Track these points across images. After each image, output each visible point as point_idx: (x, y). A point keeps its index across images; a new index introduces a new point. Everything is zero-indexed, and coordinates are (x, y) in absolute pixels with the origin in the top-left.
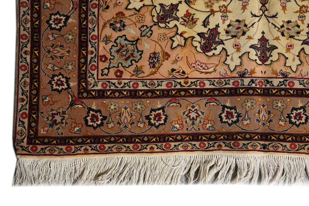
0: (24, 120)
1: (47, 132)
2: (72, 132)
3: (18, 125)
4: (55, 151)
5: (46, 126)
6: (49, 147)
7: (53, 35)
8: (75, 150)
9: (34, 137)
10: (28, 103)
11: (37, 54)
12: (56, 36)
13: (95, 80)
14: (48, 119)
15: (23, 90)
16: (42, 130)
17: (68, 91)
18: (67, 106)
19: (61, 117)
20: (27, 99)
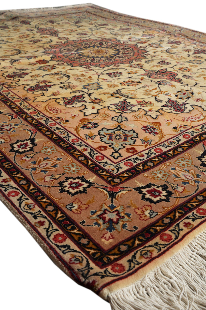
0: (64, 243)
1: (113, 238)
2: (146, 218)
3: (61, 254)
4: (151, 252)
5: (104, 232)
6: (137, 252)
7: (27, 156)
8: (175, 233)
9: (102, 254)
10: (52, 222)
11: (22, 176)
12: (32, 155)
13: (113, 165)
14: (99, 225)
15: (31, 213)
16: (103, 240)
17: (93, 187)
18: (108, 199)
19: (113, 212)
20: (46, 218)
